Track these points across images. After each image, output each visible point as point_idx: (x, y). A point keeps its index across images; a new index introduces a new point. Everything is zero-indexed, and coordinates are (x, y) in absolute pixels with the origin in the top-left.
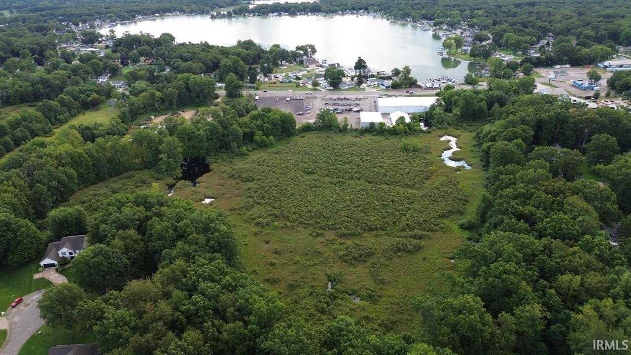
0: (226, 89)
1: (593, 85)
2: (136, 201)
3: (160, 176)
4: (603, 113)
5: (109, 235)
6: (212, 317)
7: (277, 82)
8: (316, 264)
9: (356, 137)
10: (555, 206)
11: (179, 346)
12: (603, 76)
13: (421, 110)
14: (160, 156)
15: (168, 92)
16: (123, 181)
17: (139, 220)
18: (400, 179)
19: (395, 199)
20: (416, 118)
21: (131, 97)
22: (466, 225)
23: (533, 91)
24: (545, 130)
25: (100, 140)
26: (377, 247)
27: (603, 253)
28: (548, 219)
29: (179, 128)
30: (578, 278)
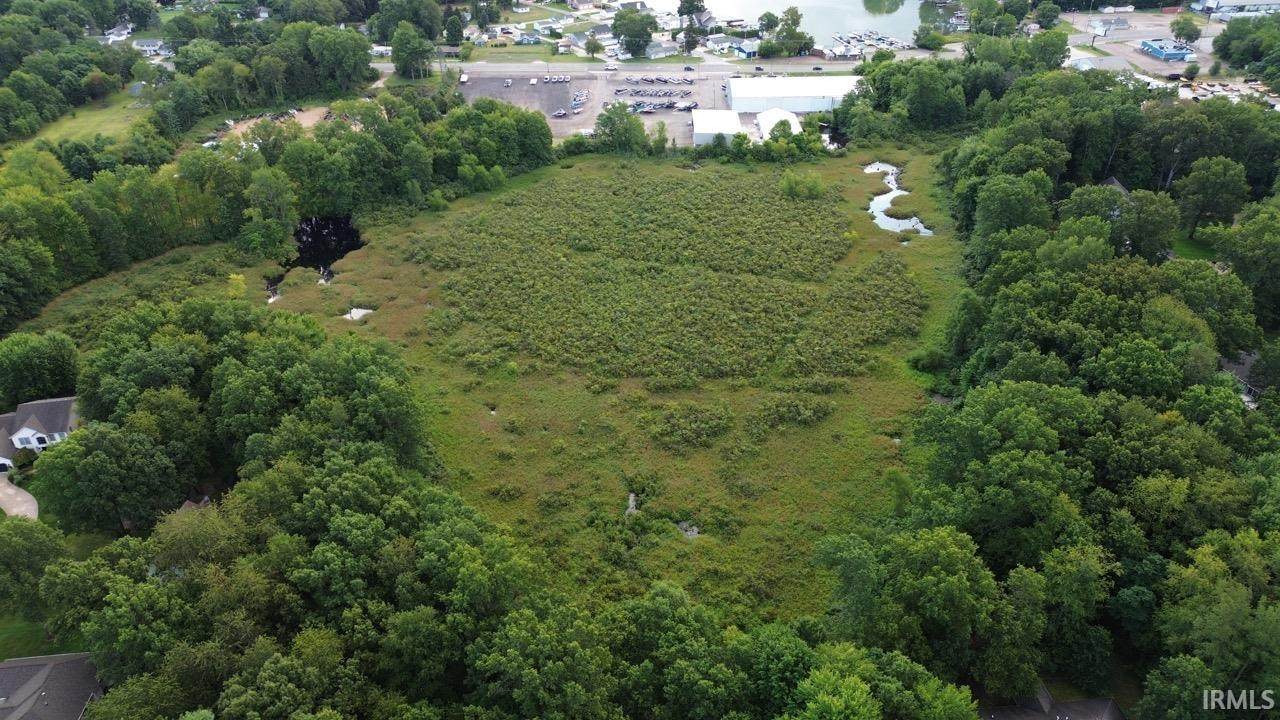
0: (396, 58)
1: (1184, 51)
2: (185, 321)
3: (249, 258)
4: (1217, 110)
5: (122, 401)
6: (362, 594)
7: (508, 43)
8: (600, 455)
9: (684, 167)
10: (1123, 320)
11: (283, 671)
12: (1204, 30)
13: (824, 106)
14: (247, 212)
15: (262, 64)
16: (165, 269)
17: (192, 363)
18: (782, 261)
19: (770, 305)
20: (813, 123)
21: (179, 76)
22: (925, 362)
23: (1062, 62)
24: (1090, 149)
25: (104, 176)
26: (734, 415)
27: (1229, 425)
28: (1110, 350)
29: (288, 147)
30: (1183, 484)
